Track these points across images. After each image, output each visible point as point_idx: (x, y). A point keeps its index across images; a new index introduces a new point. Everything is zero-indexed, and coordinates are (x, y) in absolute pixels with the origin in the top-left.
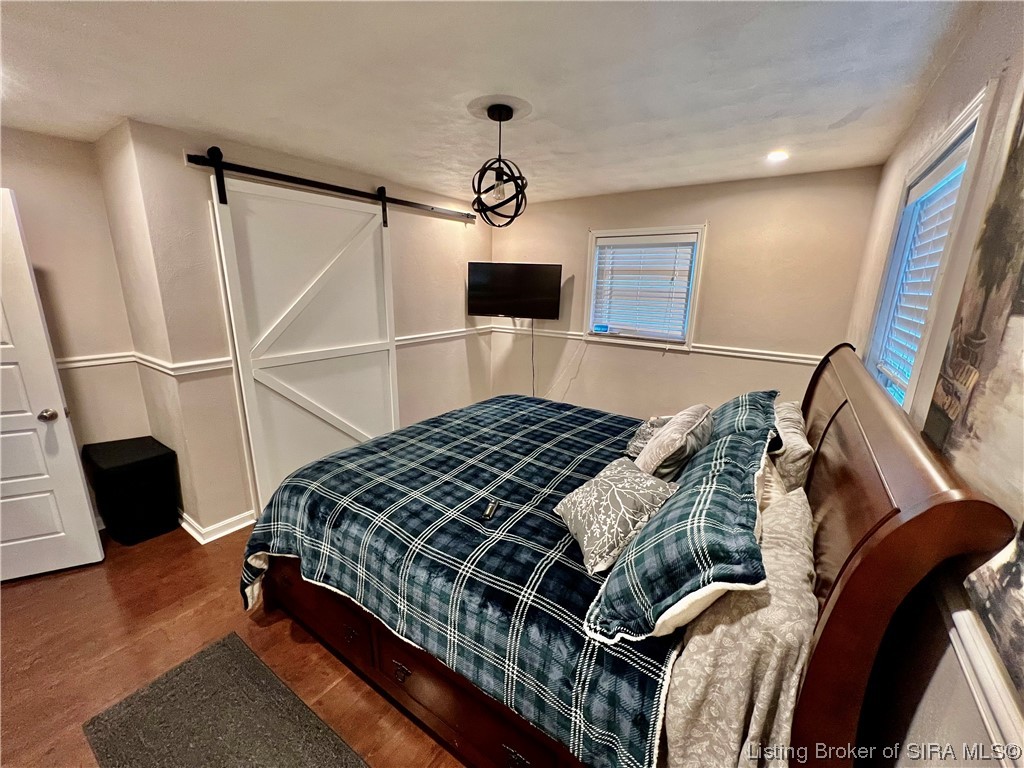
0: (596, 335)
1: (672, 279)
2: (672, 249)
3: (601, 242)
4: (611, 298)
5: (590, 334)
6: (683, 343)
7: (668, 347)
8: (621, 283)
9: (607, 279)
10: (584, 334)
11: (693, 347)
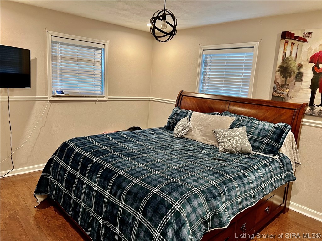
0: (58, 96)
1: (94, 65)
2: (92, 50)
3: (54, 39)
4: (61, 74)
5: (53, 97)
6: (104, 97)
7: (98, 99)
8: (67, 65)
9: (58, 63)
10: (49, 97)
11: (108, 98)
